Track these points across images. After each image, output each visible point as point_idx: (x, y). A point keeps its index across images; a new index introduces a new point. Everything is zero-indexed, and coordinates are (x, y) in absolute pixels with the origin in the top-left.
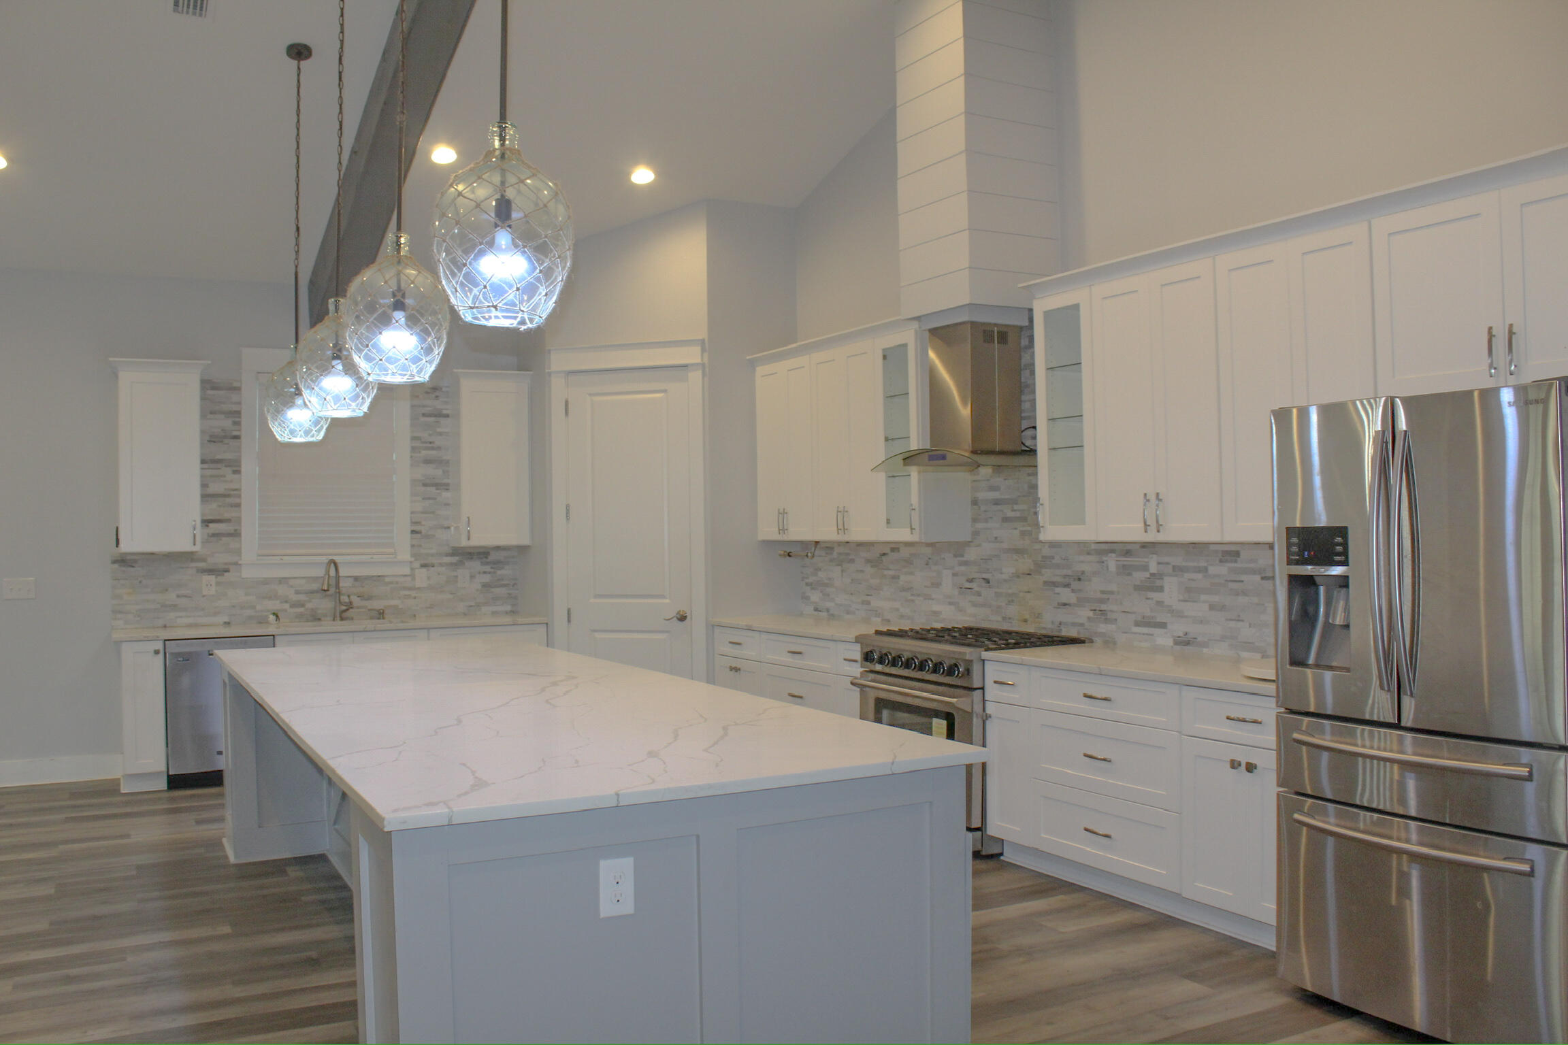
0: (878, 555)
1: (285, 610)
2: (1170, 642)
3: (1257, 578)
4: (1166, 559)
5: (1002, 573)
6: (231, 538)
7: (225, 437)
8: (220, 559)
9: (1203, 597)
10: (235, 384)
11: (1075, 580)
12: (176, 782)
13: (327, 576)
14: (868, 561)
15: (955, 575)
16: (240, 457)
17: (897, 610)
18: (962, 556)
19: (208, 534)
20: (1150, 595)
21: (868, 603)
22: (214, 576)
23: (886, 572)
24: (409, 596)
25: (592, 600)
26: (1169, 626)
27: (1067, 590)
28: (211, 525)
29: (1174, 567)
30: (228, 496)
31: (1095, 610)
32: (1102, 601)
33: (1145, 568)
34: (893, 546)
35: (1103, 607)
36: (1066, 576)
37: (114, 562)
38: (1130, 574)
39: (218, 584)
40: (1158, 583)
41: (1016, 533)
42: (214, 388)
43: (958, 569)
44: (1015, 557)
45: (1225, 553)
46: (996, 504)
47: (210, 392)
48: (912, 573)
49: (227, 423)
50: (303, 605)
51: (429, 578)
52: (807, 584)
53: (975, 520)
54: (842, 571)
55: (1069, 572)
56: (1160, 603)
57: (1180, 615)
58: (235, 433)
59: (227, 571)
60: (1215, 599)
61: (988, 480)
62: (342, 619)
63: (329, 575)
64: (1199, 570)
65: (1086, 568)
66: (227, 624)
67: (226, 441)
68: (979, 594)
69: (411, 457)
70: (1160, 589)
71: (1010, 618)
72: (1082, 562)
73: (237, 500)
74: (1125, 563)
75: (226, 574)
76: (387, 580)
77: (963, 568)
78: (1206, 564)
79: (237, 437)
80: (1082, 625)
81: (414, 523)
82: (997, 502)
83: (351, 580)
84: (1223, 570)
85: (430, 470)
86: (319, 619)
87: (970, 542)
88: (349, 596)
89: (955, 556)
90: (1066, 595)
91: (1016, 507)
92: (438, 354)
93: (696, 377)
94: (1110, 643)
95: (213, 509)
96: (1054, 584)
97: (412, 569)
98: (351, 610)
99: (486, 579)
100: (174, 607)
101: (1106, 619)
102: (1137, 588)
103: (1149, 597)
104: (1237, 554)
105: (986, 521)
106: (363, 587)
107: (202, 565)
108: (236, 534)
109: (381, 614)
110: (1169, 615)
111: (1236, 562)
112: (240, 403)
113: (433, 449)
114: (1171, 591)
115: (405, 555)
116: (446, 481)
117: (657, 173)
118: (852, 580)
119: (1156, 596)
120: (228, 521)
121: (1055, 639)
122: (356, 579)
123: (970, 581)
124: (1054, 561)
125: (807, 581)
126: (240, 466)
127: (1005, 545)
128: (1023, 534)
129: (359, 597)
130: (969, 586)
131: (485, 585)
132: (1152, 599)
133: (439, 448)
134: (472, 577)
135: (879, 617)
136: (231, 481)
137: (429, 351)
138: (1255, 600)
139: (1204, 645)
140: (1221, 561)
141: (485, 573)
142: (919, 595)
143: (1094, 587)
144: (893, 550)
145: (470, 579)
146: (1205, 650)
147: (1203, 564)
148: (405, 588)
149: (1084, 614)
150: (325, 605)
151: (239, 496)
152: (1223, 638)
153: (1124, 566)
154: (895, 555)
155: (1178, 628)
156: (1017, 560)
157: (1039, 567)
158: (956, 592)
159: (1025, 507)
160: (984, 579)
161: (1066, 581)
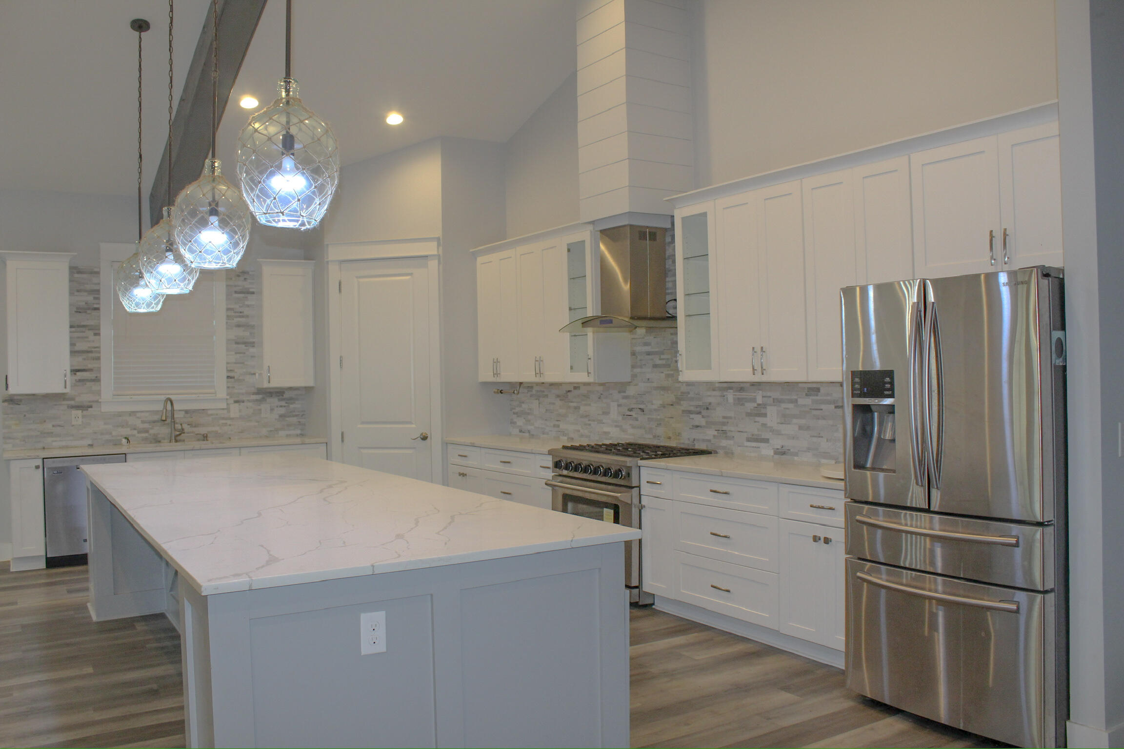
0: (565, 392)
1: (134, 436)
2: (771, 453)
3: (833, 406)
4: (769, 394)
5: (652, 405)
6: (93, 383)
7: (89, 309)
8: (85, 398)
9: (795, 421)
10: (96, 270)
11: (704, 409)
12: (52, 563)
13: (165, 410)
14: (558, 396)
15: (619, 406)
16: (100, 323)
17: (579, 431)
18: (625, 392)
19: (76, 380)
20: (757, 419)
21: (558, 426)
22: (81, 411)
23: (570, 404)
24: (226, 424)
25: (360, 426)
26: (771, 441)
27: (699, 416)
28: (78, 373)
29: (774, 399)
30: (91, 352)
31: (719, 430)
32: (724, 424)
33: (754, 400)
34: (576, 385)
35: (725, 428)
36: (697, 406)
37: (4, 401)
38: (743, 405)
39: (83, 416)
40: (763, 411)
41: (663, 375)
42: (79, 272)
43: (621, 401)
44: (662, 392)
45: (810, 389)
46: (649, 355)
47: (76, 275)
48: (589, 405)
49: (90, 298)
50: (147, 431)
51: (240, 411)
52: (514, 413)
53: (633, 367)
54: (539, 403)
55: (700, 403)
56: (764, 425)
57: (778, 433)
58: (96, 306)
59: (91, 407)
60: (803, 422)
61: (643, 338)
62: (176, 441)
63: (166, 409)
64: (791, 401)
65: (711, 400)
66: (91, 446)
67: (89, 312)
68: (637, 419)
69: (227, 323)
70: (765, 415)
71: (658, 436)
72: (710, 396)
73: (97, 355)
74: (739, 397)
75: (90, 409)
76: (210, 412)
77: (625, 401)
78: (796, 397)
79: (98, 309)
80: (709, 441)
81: (228, 371)
82: (649, 354)
83: (183, 413)
84: (808, 401)
85: (241, 333)
86: (160, 442)
87: (630, 382)
88: (181, 425)
89: (619, 392)
90: (698, 420)
91: (662, 357)
92: (243, 247)
93: (433, 264)
94: (729, 454)
95: (79, 362)
96: (690, 412)
97: (228, 404)
98: (183, 435)
99: (282, 411)
100: (50, 434)
101: (726, 436)
102: (749, 415)
103: (756, 420)
104: (818, 390)
105: (641, 367)
106: (192, 417)
107: (72, 403)
108: (97, 380)
109: (205, 437)
110: (771, 433)
111: (817, 395)
112: (99, 284)
113: (243, 317)
114: (772, 417)
115: (222, 393)
116: (251, 340)
117: (405, 117)
118: (546, 410)
119: (761, 420)
120: (91, 370)
121: (690, 451)
122: (187, 412)
123: (631, 410)
124: (689, 396)
125: (514, 411)
126: (99, 329)
127: (655, 385)
128: (668, 376)
129: (188, 425)
130: (629, 413)
131: (281, 416)
132: (758, 422)
133: (247, 316)
134: (272, 410)
135: (565, 436)
136: (93, 341)
137: (236, 245)
138: (831, 422)
139: (796, 454)
140: (807, 395)
141: (281, 406)
142: (594, 421)
143: (718, 414)
144: (575, 388)
145: (270, 411)
146: (796, 458)
147: (794, 397)
148: (223, 418)
149: (711, 433)
150: (164, 431)
151: (99, 352)
152: (808, 450)
153: (738, 398)
154: (576, 392)
155: (777, 442)
156: (663, 395)
157: (679, 400)
158: (620, 418)
159: (669, 356)
160: (640, 409)
161: (698, 409)
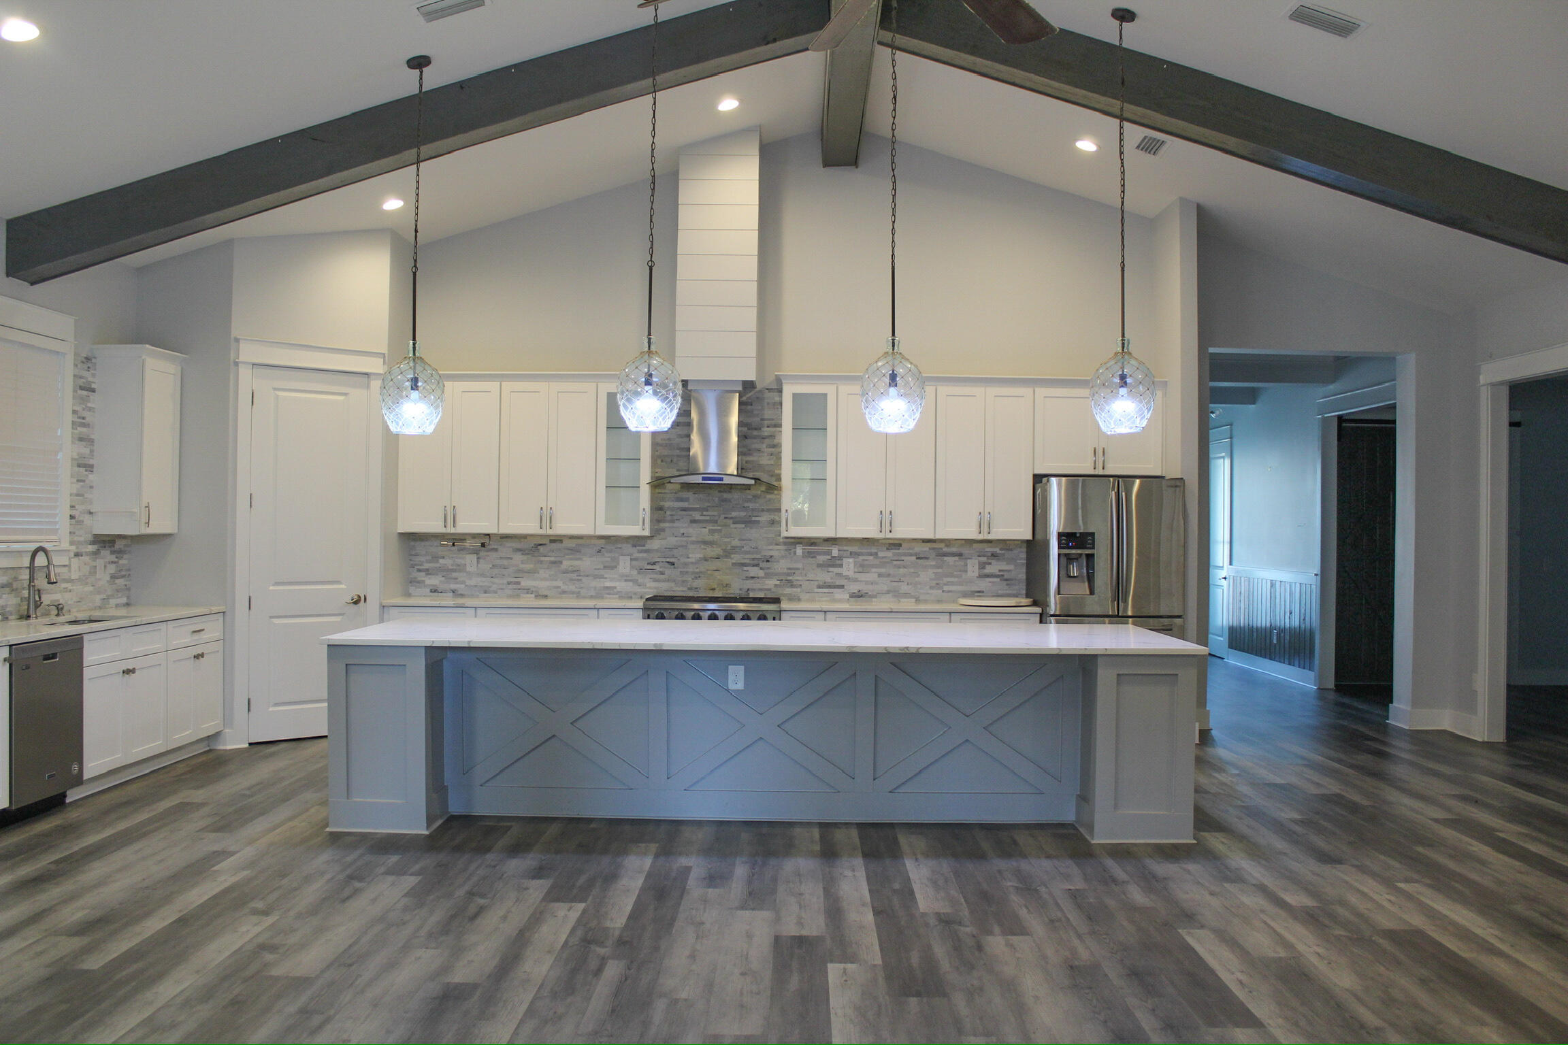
0: (533, 545)
2: (847, 595)
3: (914, 558)
4: (845, 548)
5: (688, 558)
9: (874, 570)
11: (763, 561)
14: (518, 550)
15: (633, 560)
18: (644, 546)
20: (831, 569)
23: (543, 558)
25: (271, 588)
26: (845, 587)
27: (756, 568)
29: (850, 552)
31: (782, 580)
32: (788, 575)
33: (829, 553)
34: (552, 538)
35: (790, 578)
36: (753, 559)
38: (815, 557)
40: (838, 562)
43: (637, 555)
45: (890, 544)
48: (578, 559)
51: (79, 569)
52: (419, 570)
54: (478, 558)
55: (758, 557)
56: (839, 575)
57: (856, 580)
60: (883, 570)
61: (676, 493)
64: (871, 554)
65: (771, 553)
68: (662, 573)
69: (72, 433)
70: (841, 566)
71: (697, 588)
72: (771, 550)
74: (810, 550)
77: (643, 555)
78: (876, 551)
80: (769, 590)
81: (72, 507)
82: (684, 509)
84: (889, 554)
85: (83, 450)
87: (651, 536)
89: (635, 546)
90: (754, 571)
91: (705, 513)
93: (377, 385)
94: (794, 600)
96: (743, 565)
97: (70, 559)
99: (113, 569)
101: (792, 585)
102: (819, 566)
104: (900, 545)
105: (673, 521)
110: (846, 581)
111: (899, 549)
113: (85, 425)
114: (848, 567)
115: (66, 542)
118: (493, 566)
119: (835, 570)
123: (654, 564)
124: (743, 549)
125: (419, 567)
130: (650, 567)
131: (112, 577)
132: (832, 572)
133: (89, 425)
134: (105, 567)
139: (874, 595)
140: (887, 549)
141: (112, 562)
142: (587, 576)
143: (782, 566)
144: (553, 541)
146: (873, 600)
147: (874, 550)
149: (771, 583)
152: (888, 592)
153: (809, 552)
154: (554, 546)
155: (854, 588)
156: (705, 549)
157: (727, 554)
158: (635, 572)
159: (715, 513)
160: (668, 562)
161: (756, 562)
